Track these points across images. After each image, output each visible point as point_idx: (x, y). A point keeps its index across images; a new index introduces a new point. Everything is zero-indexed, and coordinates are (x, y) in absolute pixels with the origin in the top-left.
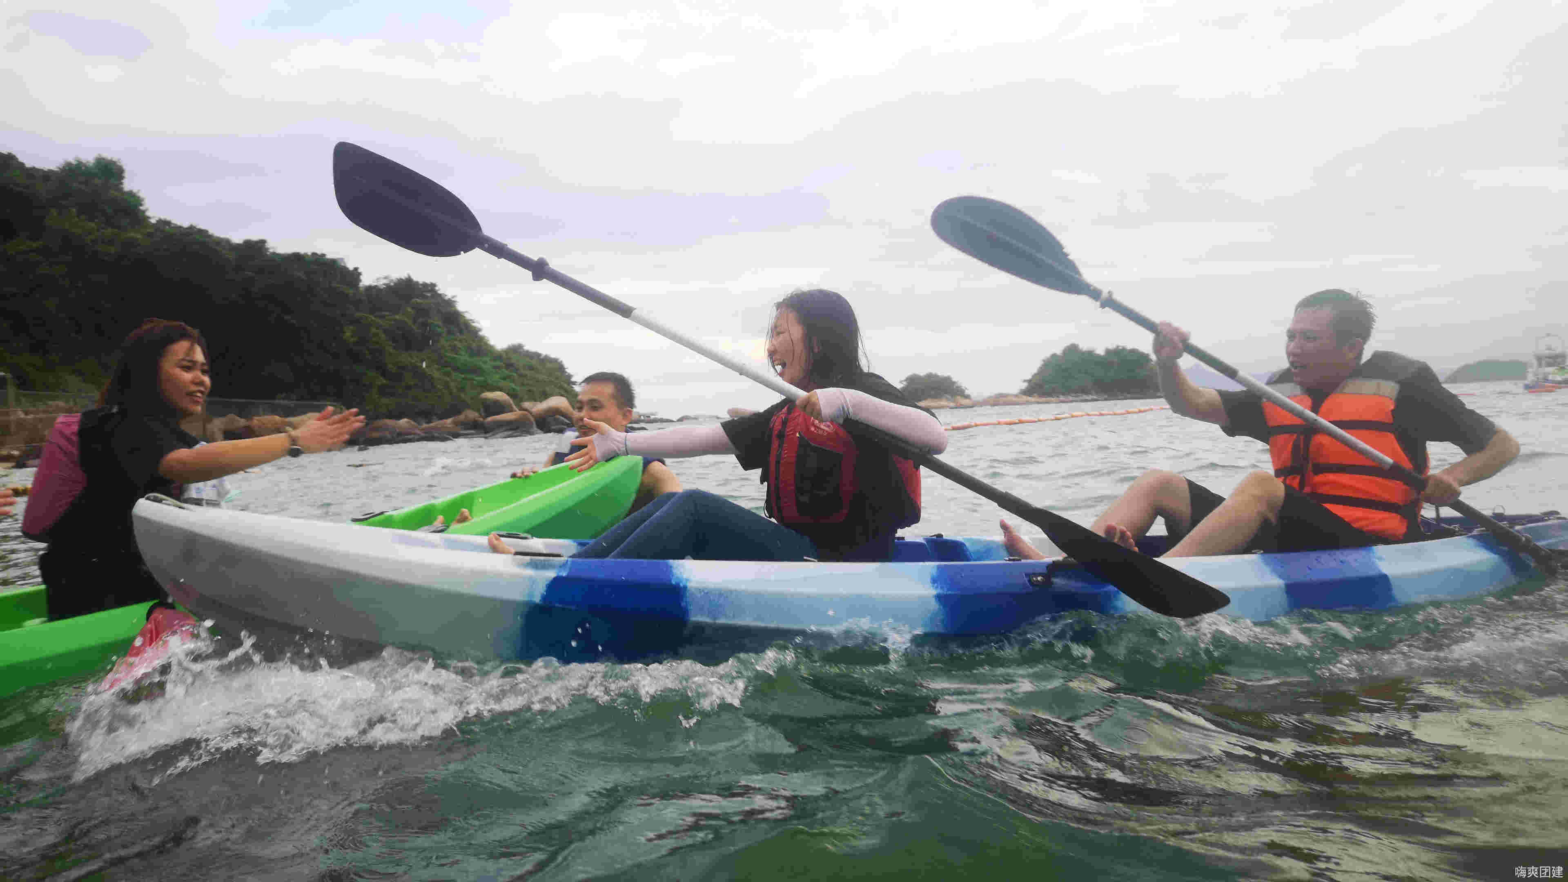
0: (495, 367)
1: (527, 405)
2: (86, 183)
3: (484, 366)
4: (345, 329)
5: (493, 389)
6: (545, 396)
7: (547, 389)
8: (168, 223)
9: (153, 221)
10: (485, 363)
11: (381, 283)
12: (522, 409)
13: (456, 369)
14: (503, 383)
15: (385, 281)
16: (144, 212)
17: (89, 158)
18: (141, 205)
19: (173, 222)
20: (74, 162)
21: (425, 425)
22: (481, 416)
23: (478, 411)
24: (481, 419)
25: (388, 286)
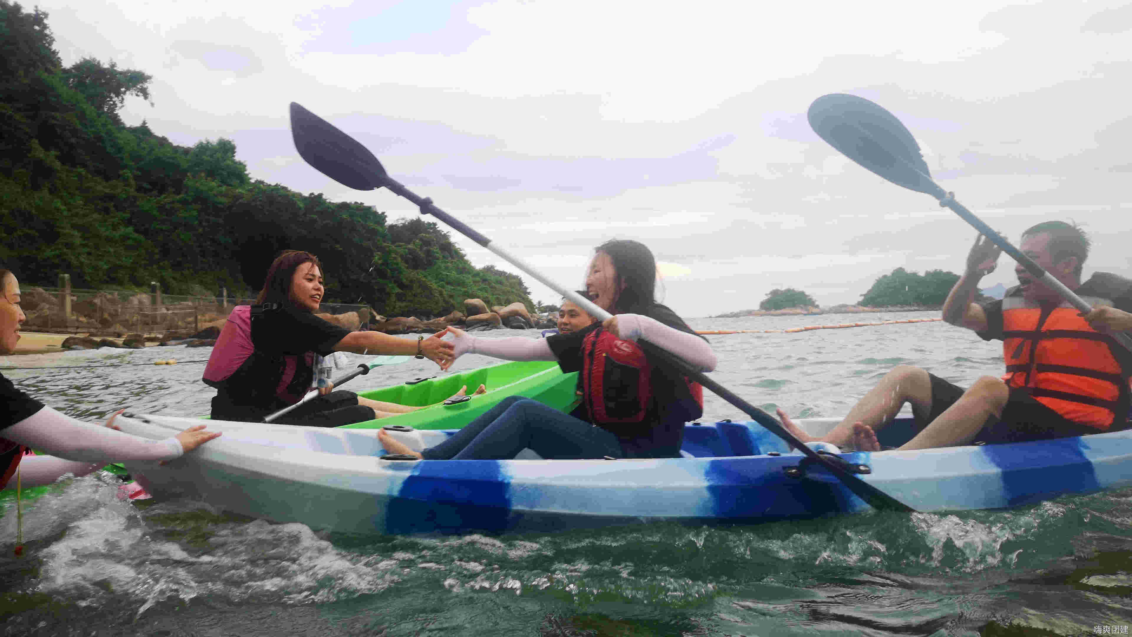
0: (474, 282)
1: (496, 308)
2: (211, 156)
3: (467, 281)
4: (375, 254)
5: (473, 297)
6: (508, 302)
7: (510, 297)
8: (262, 182)
9: (253, 181)
10: (468, 278)
11: (400, 223)
12: (492, 311)
13: (448, 283)
14: (479, 293)
15: (403, 222)
16: (247, 175)
17: (214, 140)
18: (246, 170)
19: (265, 181)
20: (205, 142)
21: (426, 322)
22: (464, 315)
23: (462, 312)
24: (464, 318)
25: (404, 225)
